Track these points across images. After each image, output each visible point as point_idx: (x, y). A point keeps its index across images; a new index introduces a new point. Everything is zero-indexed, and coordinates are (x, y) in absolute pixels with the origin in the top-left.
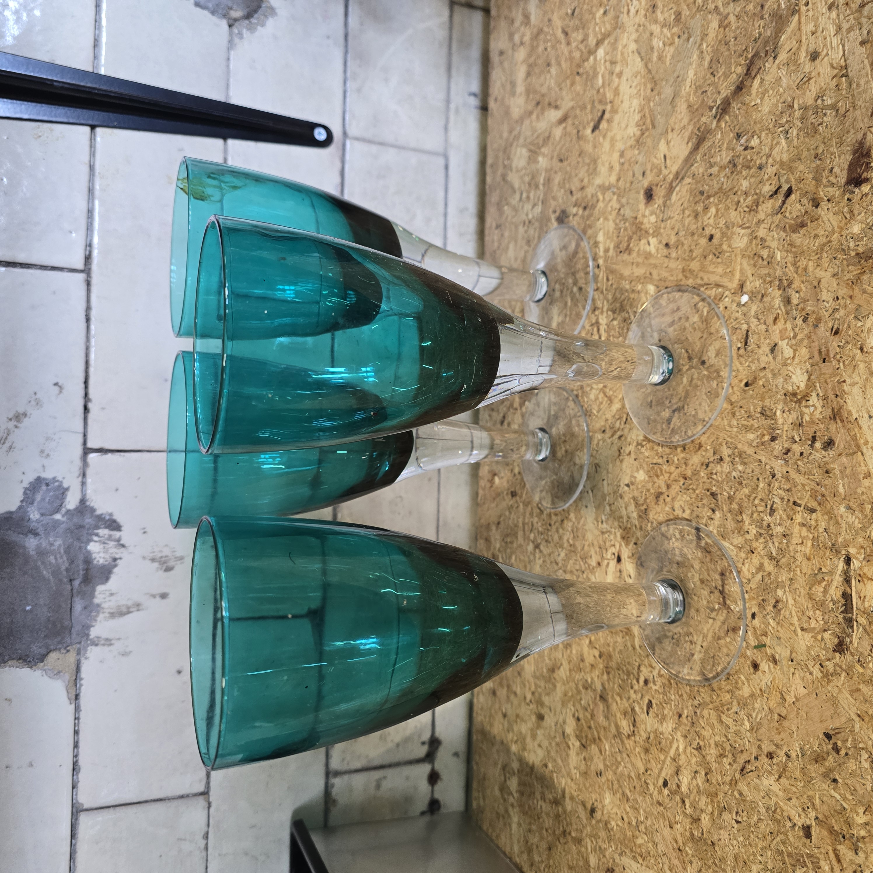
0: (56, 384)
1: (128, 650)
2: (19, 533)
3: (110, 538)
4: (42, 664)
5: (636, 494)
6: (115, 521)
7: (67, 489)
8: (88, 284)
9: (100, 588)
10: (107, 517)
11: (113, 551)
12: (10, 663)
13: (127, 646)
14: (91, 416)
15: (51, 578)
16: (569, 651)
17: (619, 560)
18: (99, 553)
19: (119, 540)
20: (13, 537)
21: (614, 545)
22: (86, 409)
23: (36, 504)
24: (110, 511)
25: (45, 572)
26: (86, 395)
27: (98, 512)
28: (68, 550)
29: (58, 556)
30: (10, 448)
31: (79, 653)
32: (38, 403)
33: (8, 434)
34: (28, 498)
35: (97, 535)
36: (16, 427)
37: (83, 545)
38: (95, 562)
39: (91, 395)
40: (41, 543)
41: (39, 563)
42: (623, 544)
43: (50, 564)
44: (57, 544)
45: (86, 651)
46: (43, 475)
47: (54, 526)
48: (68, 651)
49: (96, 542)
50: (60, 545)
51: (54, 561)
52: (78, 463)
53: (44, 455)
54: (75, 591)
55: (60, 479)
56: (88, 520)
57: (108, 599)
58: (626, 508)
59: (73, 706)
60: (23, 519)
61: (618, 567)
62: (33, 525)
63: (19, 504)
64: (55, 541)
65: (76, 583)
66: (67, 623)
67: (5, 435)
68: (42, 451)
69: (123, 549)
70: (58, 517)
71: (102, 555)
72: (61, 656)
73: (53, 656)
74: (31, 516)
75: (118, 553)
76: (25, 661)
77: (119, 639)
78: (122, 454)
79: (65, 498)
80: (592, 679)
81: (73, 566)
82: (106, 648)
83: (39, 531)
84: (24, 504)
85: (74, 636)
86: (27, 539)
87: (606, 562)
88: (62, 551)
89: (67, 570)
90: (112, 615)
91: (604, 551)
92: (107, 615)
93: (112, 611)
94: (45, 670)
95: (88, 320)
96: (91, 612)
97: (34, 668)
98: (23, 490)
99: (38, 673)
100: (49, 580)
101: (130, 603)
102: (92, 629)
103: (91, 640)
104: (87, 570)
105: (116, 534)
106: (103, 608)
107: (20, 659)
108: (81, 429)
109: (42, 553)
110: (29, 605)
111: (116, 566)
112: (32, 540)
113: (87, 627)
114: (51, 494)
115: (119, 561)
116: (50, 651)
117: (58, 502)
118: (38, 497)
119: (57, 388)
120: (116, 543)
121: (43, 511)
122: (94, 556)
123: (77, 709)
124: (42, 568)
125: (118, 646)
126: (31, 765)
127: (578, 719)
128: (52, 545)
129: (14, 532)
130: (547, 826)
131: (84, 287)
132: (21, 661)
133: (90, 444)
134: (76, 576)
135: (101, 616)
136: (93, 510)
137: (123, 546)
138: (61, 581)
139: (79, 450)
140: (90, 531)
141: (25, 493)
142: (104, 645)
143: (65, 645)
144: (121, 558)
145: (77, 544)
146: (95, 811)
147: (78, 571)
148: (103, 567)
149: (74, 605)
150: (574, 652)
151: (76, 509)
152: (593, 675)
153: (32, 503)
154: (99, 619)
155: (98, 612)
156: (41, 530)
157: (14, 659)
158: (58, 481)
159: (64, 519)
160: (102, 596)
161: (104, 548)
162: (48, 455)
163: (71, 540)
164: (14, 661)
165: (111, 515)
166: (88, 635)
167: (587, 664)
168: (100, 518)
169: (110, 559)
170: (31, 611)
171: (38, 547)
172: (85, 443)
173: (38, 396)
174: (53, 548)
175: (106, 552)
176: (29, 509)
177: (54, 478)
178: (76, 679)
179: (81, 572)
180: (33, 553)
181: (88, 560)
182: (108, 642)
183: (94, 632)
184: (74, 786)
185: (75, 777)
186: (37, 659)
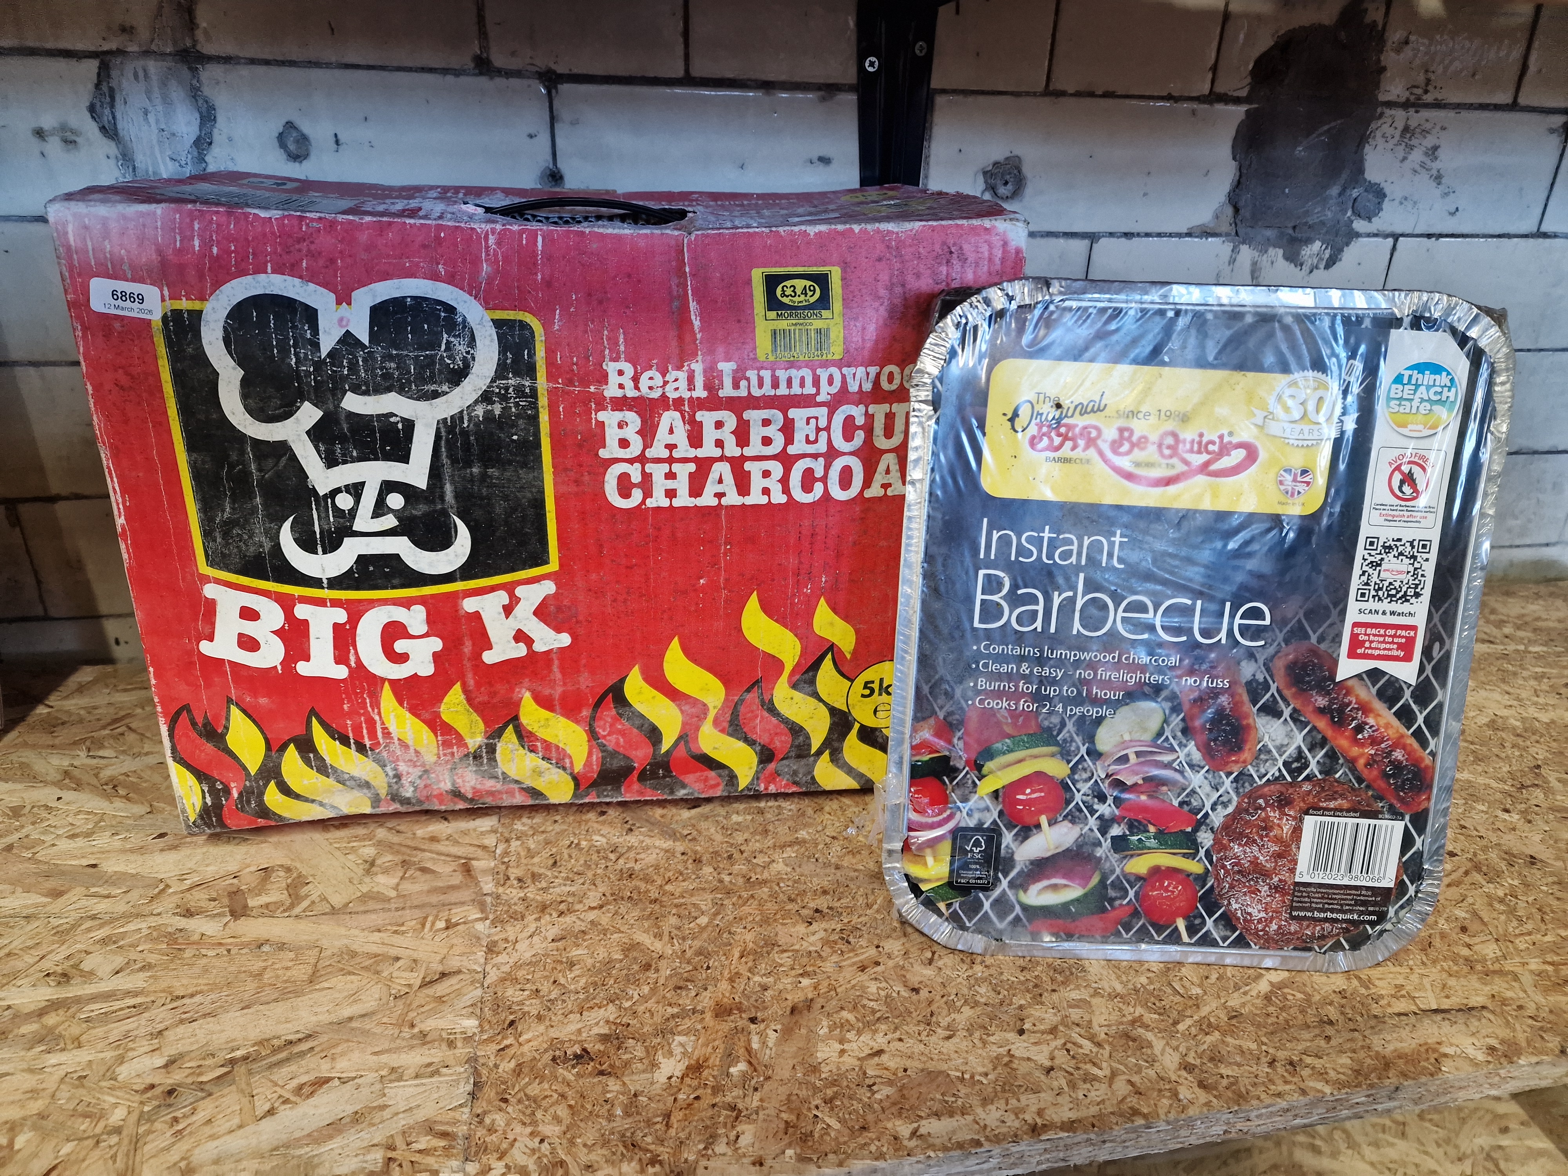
0: (1457, 210)
1: (1221, 279)
3: (1321, 259)
4: (1227, 204)
6: (1333, 263)
7: (1369, 221)
8: (1524, 236)
9: (1280, 252)
10: (1339, 257)
11: (1309, 263)
13: (1224, 278)
14: (1424, 240)
15: (1305, 209)
18: (1311, 250)
19: (1317, 267)
20: (1344, 176)
22: (1430, 236)
23: (1365, 193)
25: (1311, 203)
26: (1442, 236)
27: (1345, 249)
28: (1323, 223)
29: (1319, 215)
30: (1416, 172)
31: (1227, 235)
32: (1447, 195)
34: (1371, 187)
35: (1326, 248)
37: (1321, 236)
38: (1304, 247)
39: (1441, 240)
40: (1332, 199)
41: (1320, 198)
43: (1315, 208)
44: (1329, 213)
45: (1229, 241)
46: (1386, 200)
47: (1343, 210)
48: (1231, 225)
53: (1402, 200)
54: (1286, 230)
55: (1380, 215)
56: (1340, 240)
57: (1270, 259)
59: (1184, 231)
60: (1355, 183)
63: (1367, 179)
65: (1291, 232)
66: (1260, 224)
67: (1426, 167)
69: (1308, 271)
70: (1349, 213)
72: (1229, 220)
75: (1306, 268)
76: (1236, 187)
77: (1232, 270)
79: (1362, 220)
81: (1307, 228)
82: (1226, 259)
84: (1367, 183)
85: (1245, 231)
89: (1305, 223)
90: (1254, 264)
92: (1257, 259)
93: (1258, 264)
94: (1222, 206)
95: (1499, 236)
96: (1263, 245)
97: (1228, 195)
102: (1250, 246)
103: (1238, 246)
104: (1300, 240)
105: (1322, 265)
107: (1239, 183)
108: (1415, 231)
109: (1325, 200)
110: (1289, 191)
111: (1291, 263)
112: (1337, 191)
113: (1250, 242)
114: (1371, 207)
115: (1298, 267)
116: (1237, 210)
117: (1361, 213)
118: (1371, 196)
119: (1453, 210)
120: (1315, 265)
121: (1358, 199)
122: (1310, 246)
123: (1180, 235)
124: (1314, 201)
125: (1227, 270)
126: (1145, 195)
128: (1329, 209)
129: (1348, 176)
131: (1525, 232)
133: (1401, 241)
134: (1298, 231)
136: (1348, 244)
137: (1311, 271)
138: (1298, 217)
139: (1398, 231)
140: (1331, 242)
141: (1376, 184)
142: (1229, 256)
143: (1238, 222)
144: (1301, 270)
145: (1324, 231)
146: (1088, 254)
147: (1301, 233)
148: (1298, 254)
149: (1274, 229)
151: (1352, 229)
153: (1365, 190)
154: (1255, 252)
155: (1260, 251)
156: (1342, 199)
158: (1378, 212)
159: (1346, 219)
160: (1273, 254)
161: (1314, 254)
162: (1402, 204)
163: (1328, 225)
164: (1238, 178)
166: (1244, 243)
168: (1340, 250)
170: (1283, 193)
171: (1330, 197)
172: (1403, 235)
173: (1451, 194)
174: (1326, 210)
175: (1310, 256)
176: (1361, 188)
177: (1381, 209)
178: (1206, 233)
179: (1299, 236)
180: (1327, 192)
181: (1308, 241)
182: (1232, 261)
183: (1244, 248)
184: (1111, 234)
185: (1119, 235)
186: (1235, 198)
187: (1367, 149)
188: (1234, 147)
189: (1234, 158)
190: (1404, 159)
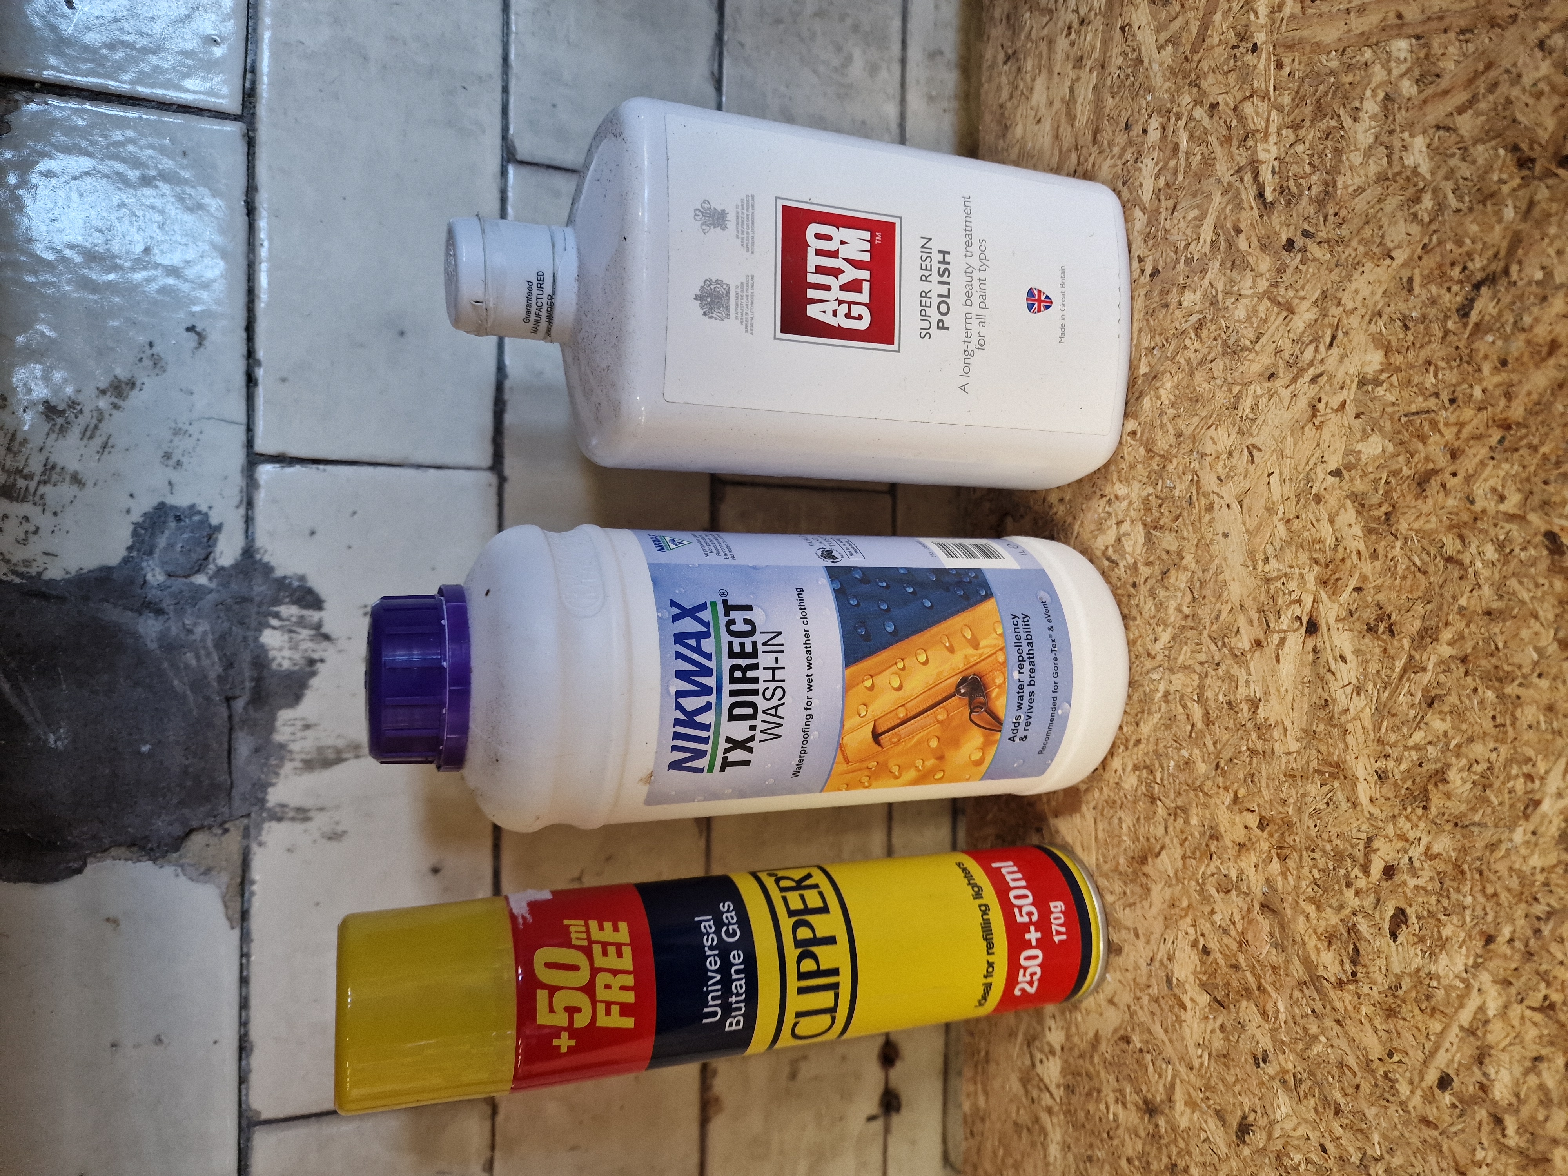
0: (191, 329)
1: (339, 829)
2: (126, 608)
3: (301, 622)
4: (175, 855)
5: (1360, 486)
6: (310, 591)
7: (219, 528)
8: (251, 143)
9: (284, 715)
10: (296, 584)
11: (308, 646)
12: (113, 852)
13: (337, 823)
14: (261, 393)
15: (188, 692)
16: (1180, 821)
17: (1312, 628)
18: (281, 649)
19: (318, 626)
20: (113, 614)
21: (1299, 601)
22: (251, 380)
23: (156, 555)
24: (300, 571)
25: (176, 683)
26: (250, 354)
27: (279, 573)
28: (221, 641)
29: (202, 652)
30: (105, 446)
31: (246, 833)
32: (157, 363)
33: (100, 421)
34: (143, 542)
35: (277, 616)
36: (115, 407)
37: (250, 633)
38: (274, 666)
39: (261, 354)
40: (169, 629)
41: (165, 665)
42: (1323, 595)
43: (187, 667)
44: (199, 630)
45: (259, 829)
46: (171, 500)
47: (193, 598)
48: (226, 831)
49: (274, 628)
50: (205, 633)
51: (193, 662)
52: (237, 480)
53: (172, 462)
54: (236, 719)
55: (204, 508)
56: (260, 589)
57: (299, 734)
58: (1331, 521)
59: (236, 933)
60: (132, 582)
61: (1310, 643)
62: (153, 594)
63: (124, 553)
64: (195, 624)
65: (239, 705)
66: (222, 777)
67: (94, 421)
68: (167, 456)
69: (325, 644)
70: (201, 580)
71: (286, 653)
72: (213, 841)
73: (198, 840)
74: (149, 577)
75: (319, 650)
76: (142, 848)
77: (322, 809)
78: (321, 467)
79: (214, 545)
80: (1241, 873)
81: (232, 672)
82: (298, 827)
83: (164, 605)
84: (134, 554)
85: (237, 803)
86: (141, 620)
87: (1276, 638)
88: (210, 644)
89: (220, 679)
90: (308, 764)
91: (1272, 617)
92: (298, 764)
93: (308, 757)
94: (182, 866)
95: (251, 210)
96: (267, 759)
97: (160, 861)
98: (131, 527)
99: (169, 870)
100: (185, 696)
101: (341, 743)
102: (270, 790)
103: (269, 810)
104: (258, 681)
105: (314, 616)
106: (290, 752)
107: (133, 845)
108: (242, 417)
109: (170, 647)
110: (147, 742)
111: (313, 674)
112: (151, 622)
113: (262, 786)
114: (185, 536)
115: (319, 665)
116: (191, 831)
117: (201, 552)
118: (162, 542)
119: (192, 335)
120: (313, 632)
121: (170, 568)
122: (272, 654)
123: (245, 938)
124: (171, 674)
125: (320, 822)
126: (159, 1040)
127: (1206, 951)
128: (190, 632)
129: (116, 605)
130: (1130, 1152)
131: (241, 148)
132: (135, 849)
133: (262, 445)
134: (237, 692)
135: (288, 766)
136: (268, 569)
137: (327, 637)
138: (208, 699)
139: (239, 457)
140: (264, 608)
141: (135, 533)
142: (293, 819)
143: (219, 820)
144: (322, 661)
145: (238, 631)
146: (282, 1125)
147: (243, 682)
148: (290, 675)
149: (235, 745)
150: (1194, 821)
151: (236, 566)
152: (1243, 864)
153: (150, 553)
154: (283, 772)
155: (282, 759)
156: (167, 604)
157: (120, 845)
158: (199, 512)
159: (213, 585)
160: (289, 729)
161: (291, 640)
162: (179, 464)
163: (226, 625)
164: (123, 849)
165: (302, 578)
166: (262, 801)
167: (1229, 844)
168: (282, 584)
169: (302, 662)
170: (150, 754)
171: (162, 637)
172: (250, 443)
173: (156, 350)
174: (192, 637)
175: (294, 647)
176: (144, 564)
177: (192, 507)
178: (242, 883)
179: (248, 684)
180: (153, 646)
181: (259, 662)
182: (302, 814)
183: (275, 796)
184: (243, 1079)
185: (244, 1063)
186: (166, 845)
187: (54, 572)
188: (54, 877)
189: (79, 871)
190: (77, 480)
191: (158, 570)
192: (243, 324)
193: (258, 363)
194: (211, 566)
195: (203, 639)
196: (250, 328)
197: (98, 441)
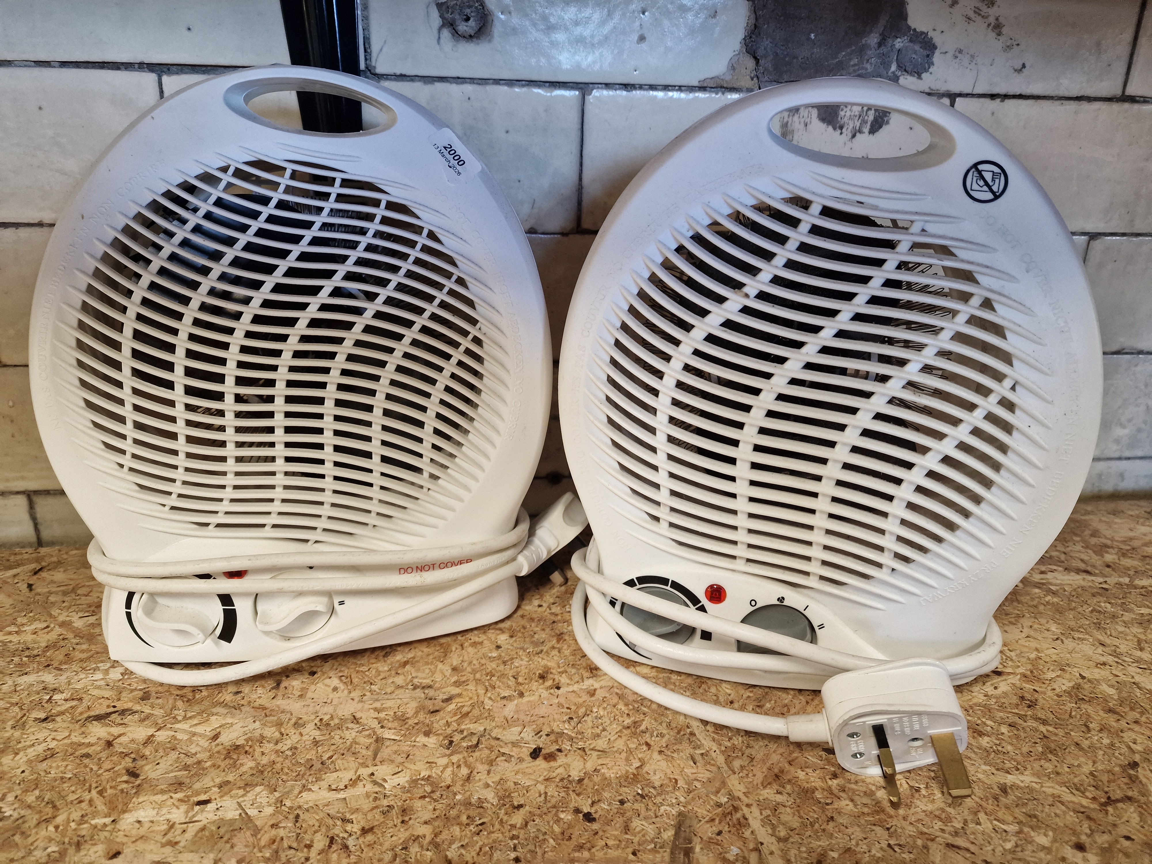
0: (1024, 66)
2: (885, 27)
3: (864, 123)
4: (745, 51)
6: (881, 128)
7: (920, 77)
8: (1110, 99)
9: (814, 113)
10: (886, 119)
11: (850, 126)
12: (753, 16)
14: (987, 101)
18: (851, 110)
19: (860, 131)
22: (993, 96)
23: (911, 45)
24: (891, 121)
26: (1009, 96)
29: (857, 68)
30: (969, 19)
32: (1009, 47)
33: (983, 17)
34: (917, 37)
36: (989, 25)
39: (1009, 103)
40: (871, 50)
41: (854, 47)
43: (850, 59)
44: (868, 66)
46: (937, 53)
47: (884, 63)
48: (752, 79)
50: (867, 69)
51: (852, 63)
52: (943, 88)
53: (957, 54)
55: (931, 70)
57: (802, 120)
59: (696, 84)
60: (897, 31)
62: (890, 41)
63: (913, 26)
64: (871, 64)
66: (785, 77)
67: (983, 14)
68: (960, 51)
69: (850, 135)
71: (848, 114)
72: (748, 72)
73: (750, 63)
74: (899, 40)
75: (847, 132)
76: (752, 32)
79: (912, 75)
84: (912, 32)
86: (877, 35)
90: (784, 126)
93: (788, 126)
94: (738, 55)
95: (1078, 99)
97: (743, 42)
98: (926, 31)
99: (737, 47)
100: (836, 58)
105: (866, 130)
106: (793, 116)
107: (756, 27)
108: (974, 93)
109: (862, 50)
110: (815, 36)
111: (835, 129)
112: (876, 40)
114: (919, 60)
115: (839, 132)
116: (757, 60)
117: (910, 68)
118: (917, 47)
119: (1019, 66)
120: (857, 128)
121: (902, 51)
123: (692, 89)
124: (849, 50)
126: (642, 38)
129: (887, 22)
131: (1108, 95)
132: (753, 27)
133: (959, 101)
135: (786, 114)
137: (854, 136)
139: (955, 89)
141: (922, 33)
143: (760, 76)
144: (841, 133)
146: (580, 108)
148: (837, 114)
153: (911, 41)
156: (883, 49)
157: (756, 19)
158: (929, 68)
159: (891, 74)
160: (806, 115)
162: (956, 57)
164: (753, 21)
165: (888, 123)
170: (809, 39)
171: (867, 46)
172: (960, 95)
173: (1015, 47)
175: (850, 118)
176: (905, 37)
177: (933, 64)
178: (722, 87)
180: (863, 42)
184: (608, 86)
185: (617, 86)
186: (752, 46)
191: (902, 45)
192: (1023, 93)
193: (1002, 101)
194: (900, 73)
195: (863, 68)
196: (1020, 97)
197: (972, 15)
